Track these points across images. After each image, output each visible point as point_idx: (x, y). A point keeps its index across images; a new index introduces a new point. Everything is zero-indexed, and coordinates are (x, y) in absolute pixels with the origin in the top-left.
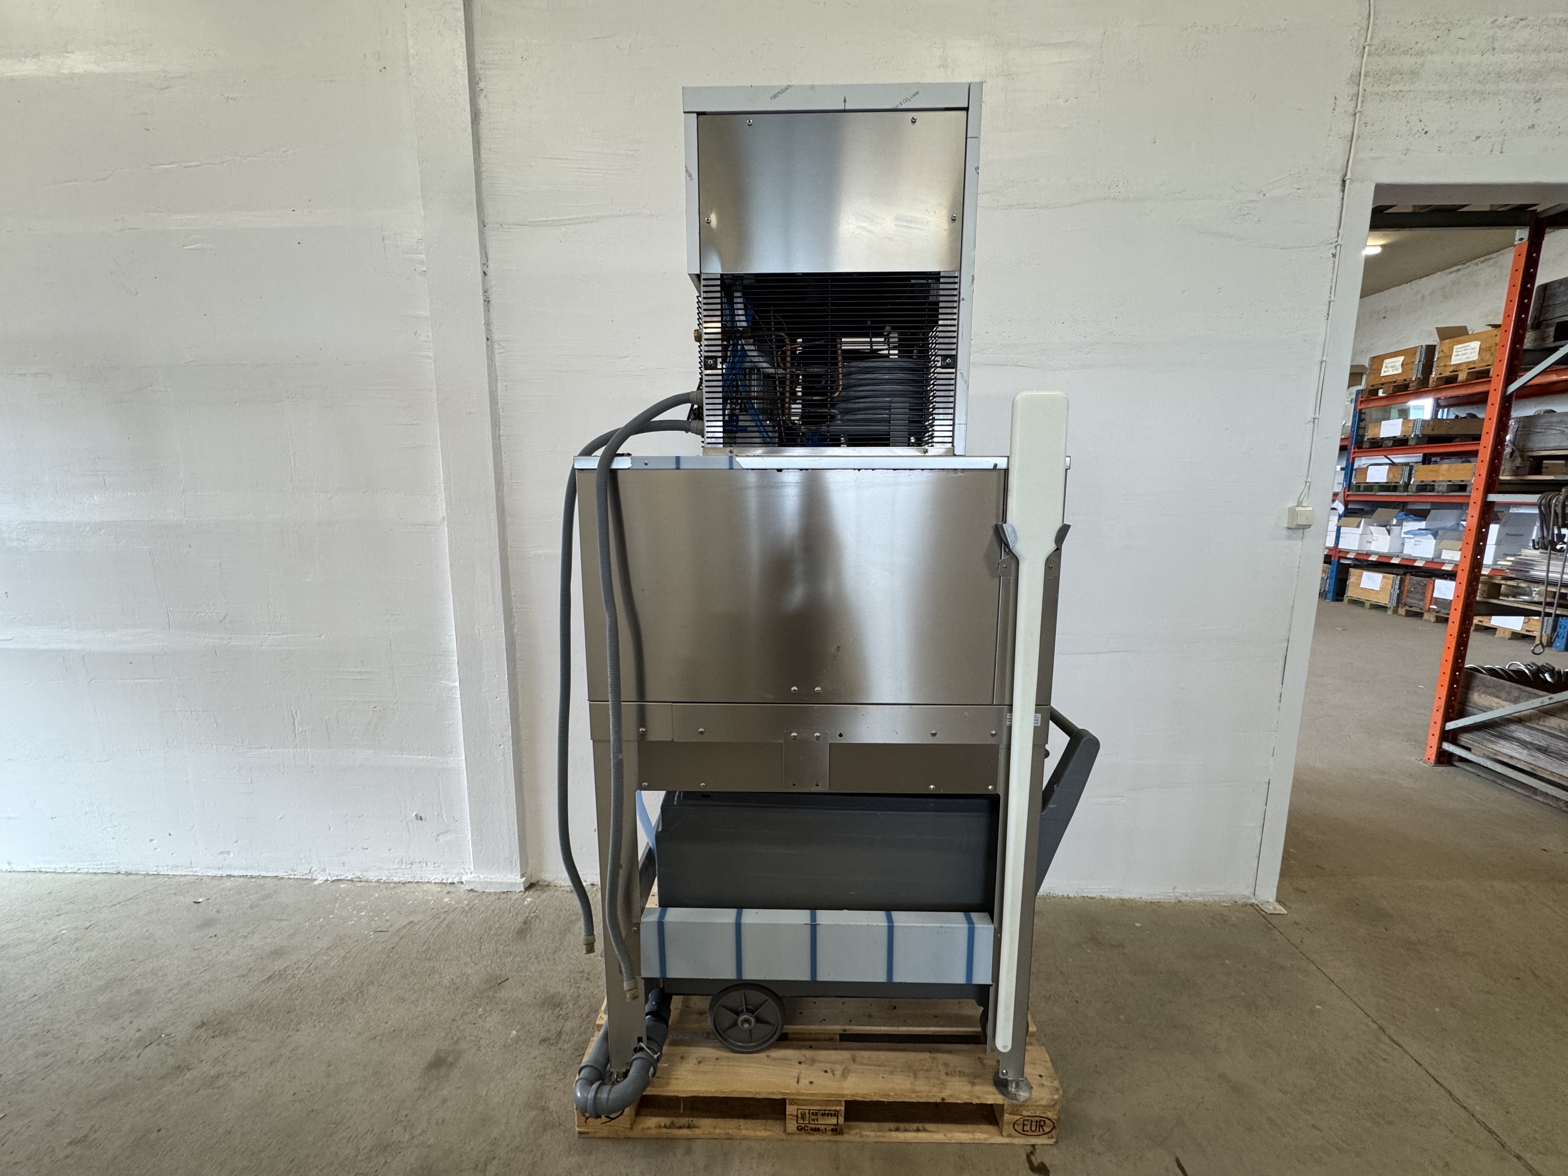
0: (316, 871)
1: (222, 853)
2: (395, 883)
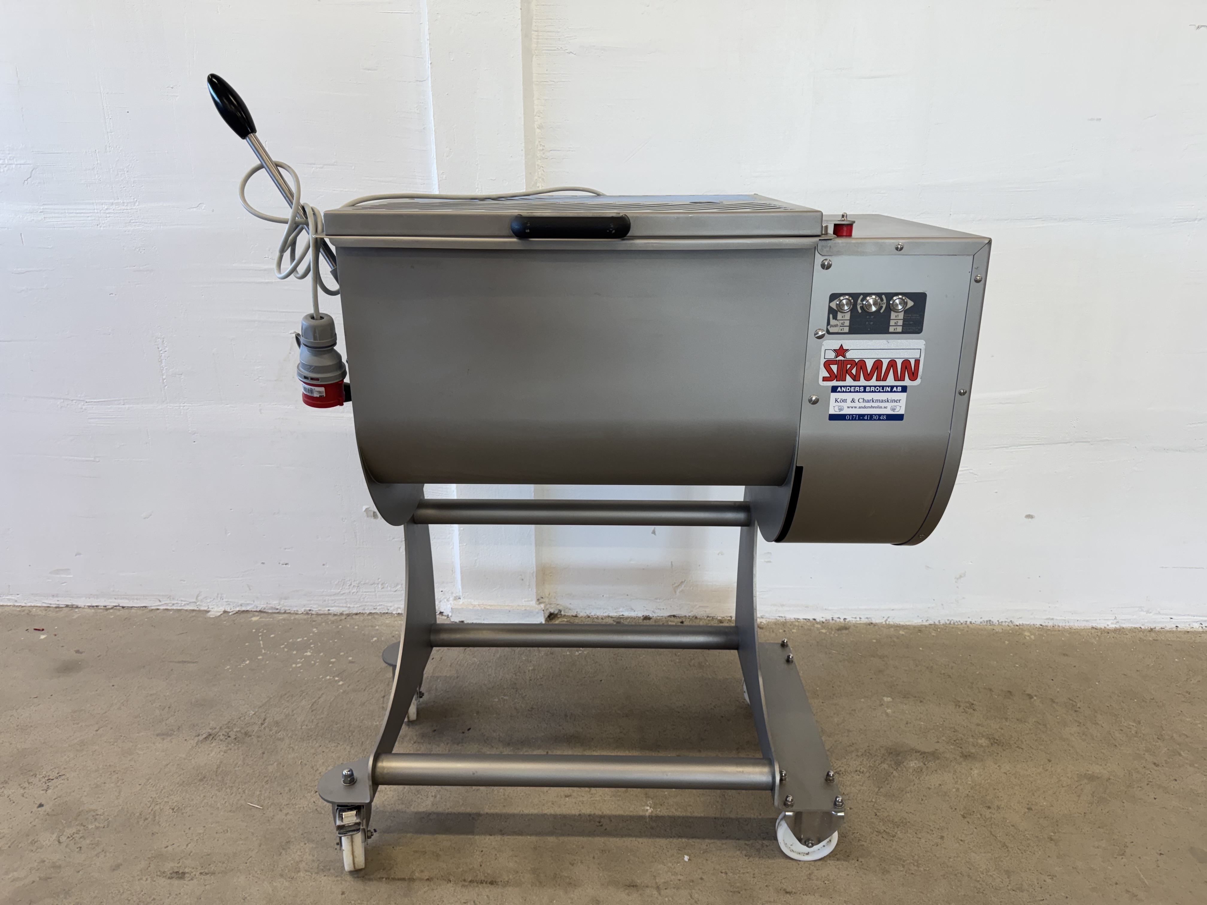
0: (206, 598)
1: (57, 572)
2: (335, 615)
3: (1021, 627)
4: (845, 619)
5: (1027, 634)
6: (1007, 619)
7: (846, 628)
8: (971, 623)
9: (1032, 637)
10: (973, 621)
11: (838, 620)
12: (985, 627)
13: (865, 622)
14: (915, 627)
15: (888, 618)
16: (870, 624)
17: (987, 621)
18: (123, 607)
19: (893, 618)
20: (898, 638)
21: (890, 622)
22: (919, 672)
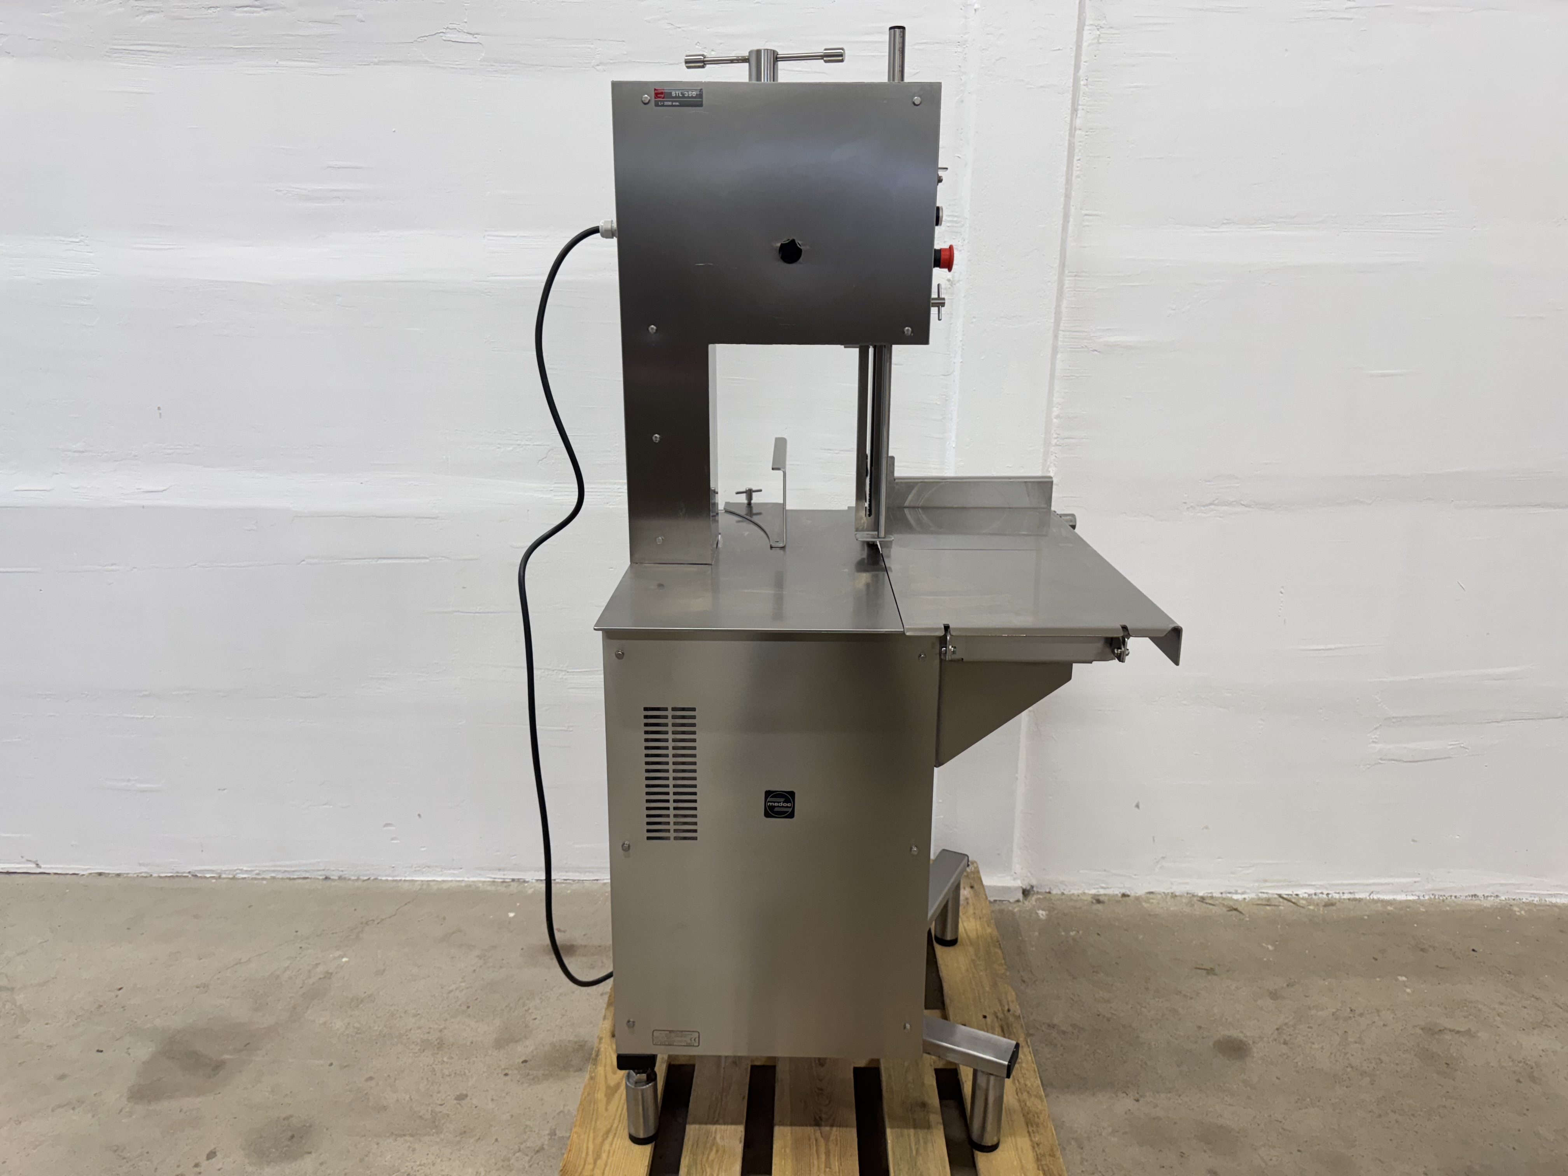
3: (1507, 901)
4: (1328, 894)
5: (1516, 909)
6: (1493, 893)
7: (1333, 904)
8: (1456, 897)
9: (1523, 912)
10: (1458, 895)
11: (1320, 895)
12: (1471, 901)
13: (1348, 897)
14: (1401, 902)
15: (1372, 892)
16: (1355, 900)
17: (1472, 896)
18: (574, 881)
19: (1378, 893)
20: (1388, 914)
21: (1375, 897)
22: (1423, 950)
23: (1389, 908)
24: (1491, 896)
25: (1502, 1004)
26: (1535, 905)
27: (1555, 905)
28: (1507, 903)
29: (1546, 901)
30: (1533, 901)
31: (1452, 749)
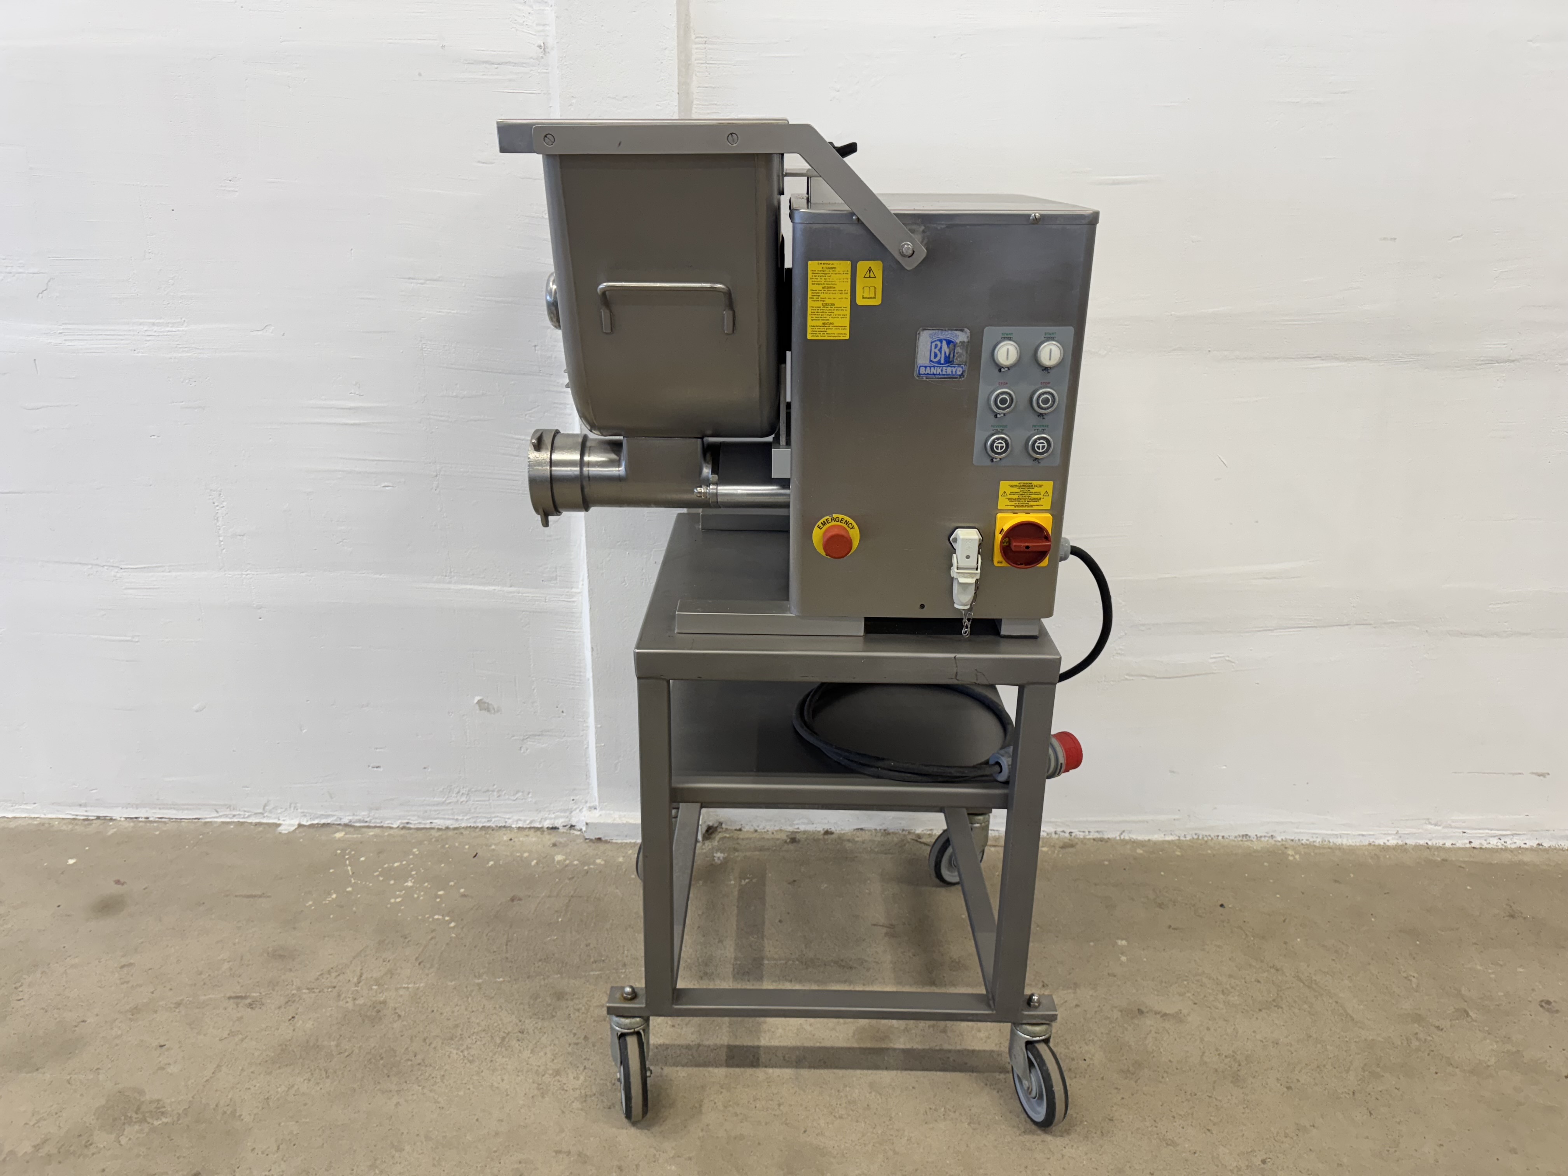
0: (275, 809)
2: (439, 829)
3: (1284, 843)
4: (1070, 833)
7: (1072, 846)
11: (1063, 834)
12: (1241, 843)
13: (1095, 837)
14: (1155, 843)
15: (1124, 831)
16: (1101, 840)
17: (1243, 836)
18: (170, 819)
19: (1130, 832)
20: (1135, 859)
21: (1126, 836)
22: (1161, 905)
23: (1139, 851)
24: (1265, 836)
25: (1230, 976)
26: (1315, 846)
27: (1340, 848)
28: (1282, 845)
29: (1329, 842)
30: (1314, 842)
31: (1214, 663)
